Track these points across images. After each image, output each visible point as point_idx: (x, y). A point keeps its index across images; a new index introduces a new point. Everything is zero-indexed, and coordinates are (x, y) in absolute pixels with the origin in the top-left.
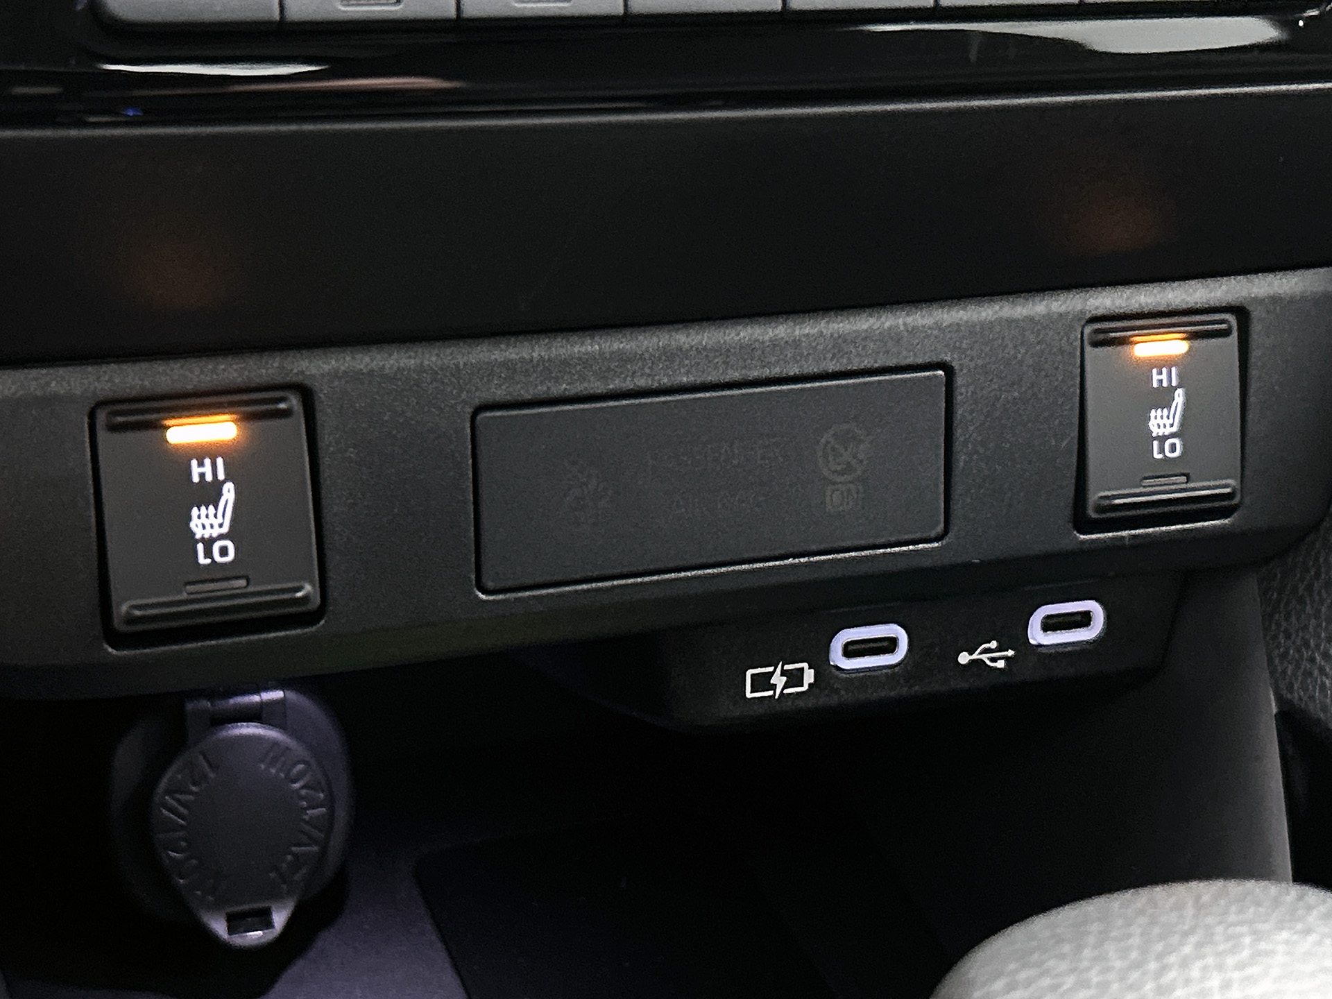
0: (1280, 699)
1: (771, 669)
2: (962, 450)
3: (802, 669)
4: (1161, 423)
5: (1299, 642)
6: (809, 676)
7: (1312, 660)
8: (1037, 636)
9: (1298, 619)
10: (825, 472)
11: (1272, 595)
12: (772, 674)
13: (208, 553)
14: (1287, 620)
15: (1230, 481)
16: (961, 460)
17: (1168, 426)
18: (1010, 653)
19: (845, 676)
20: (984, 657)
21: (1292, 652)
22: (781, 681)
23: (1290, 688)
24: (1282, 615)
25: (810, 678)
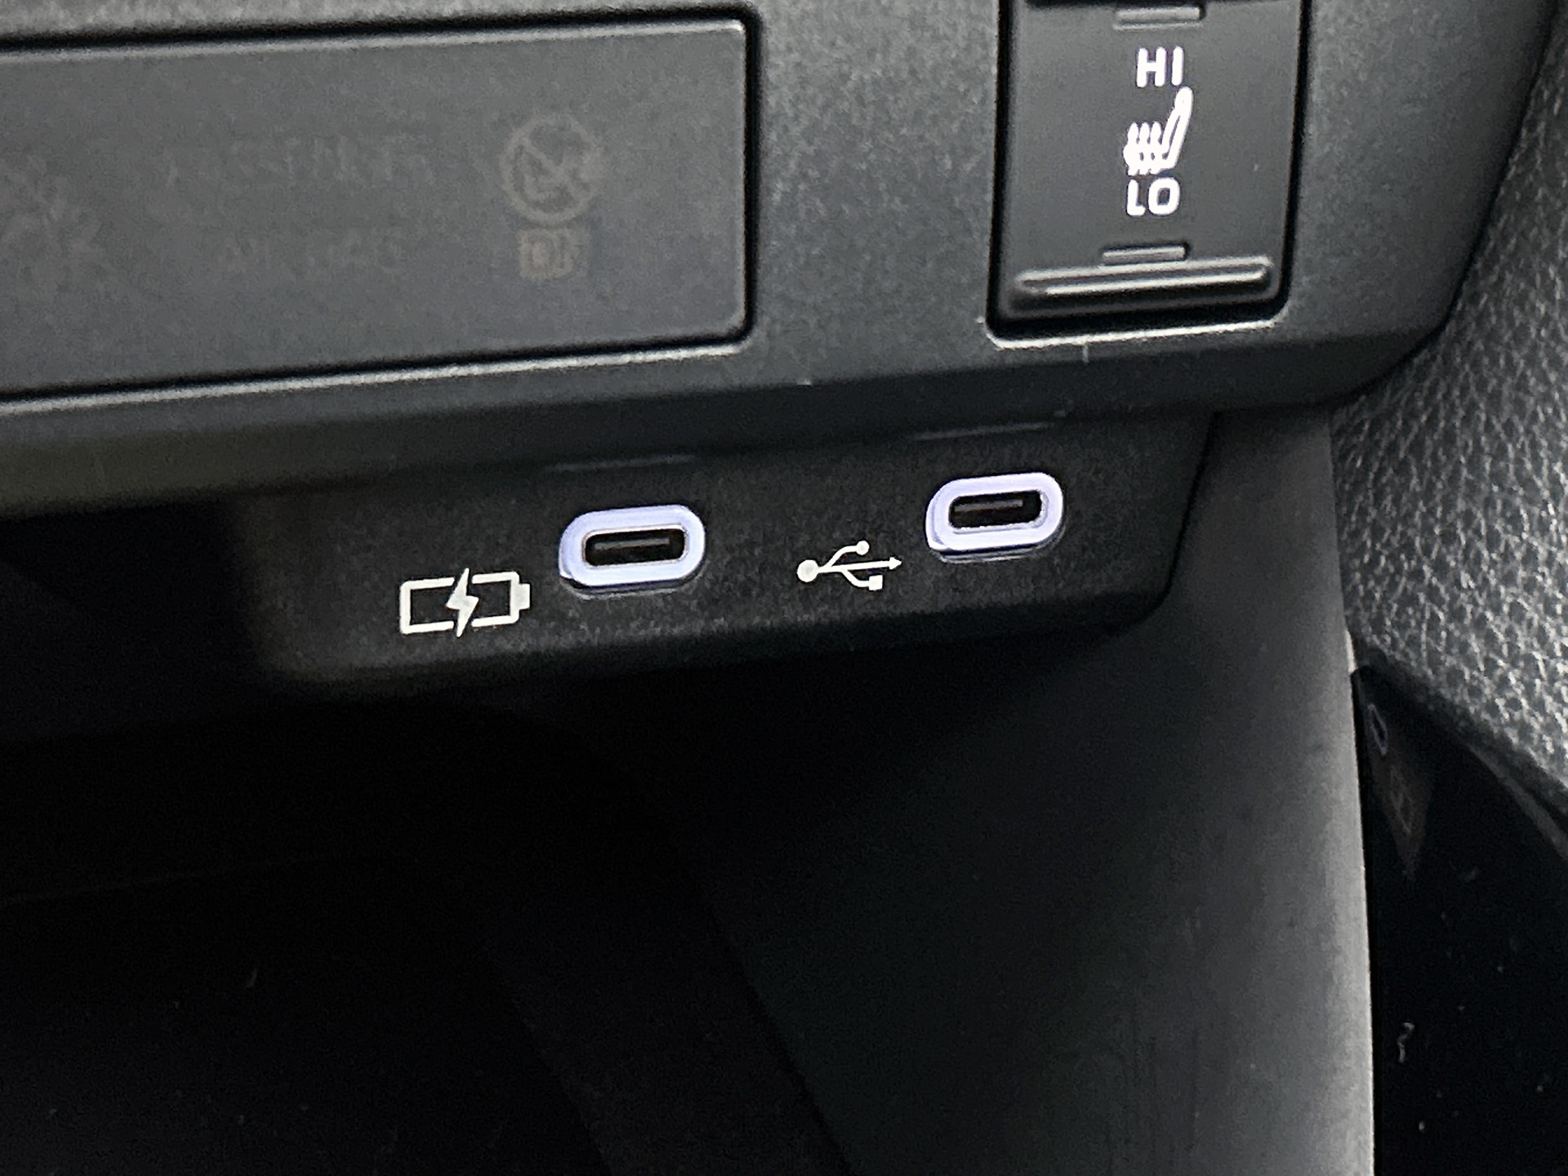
0: (1358, 644)
1: (448, 582)
2: (777, 172)
3: (507, 584)
4: (1147, 150)
5: (1395, 542)
6: (520, 597)
7: (1417, 575)
9: (1396, 501)
10: (518, 204)
11: (1354, 460)
12: (449, 591)
14: (1377, 503)
15: (1263, 260)
16: (775, 192)
17: (1159, 156)
18: (893, 563)
19: (586, 597)
20: (844, 569)
21: (1383, 561)
22: (467, 603)
23: (1377, 625)
24: (1370, 494)
25: (522, 600)
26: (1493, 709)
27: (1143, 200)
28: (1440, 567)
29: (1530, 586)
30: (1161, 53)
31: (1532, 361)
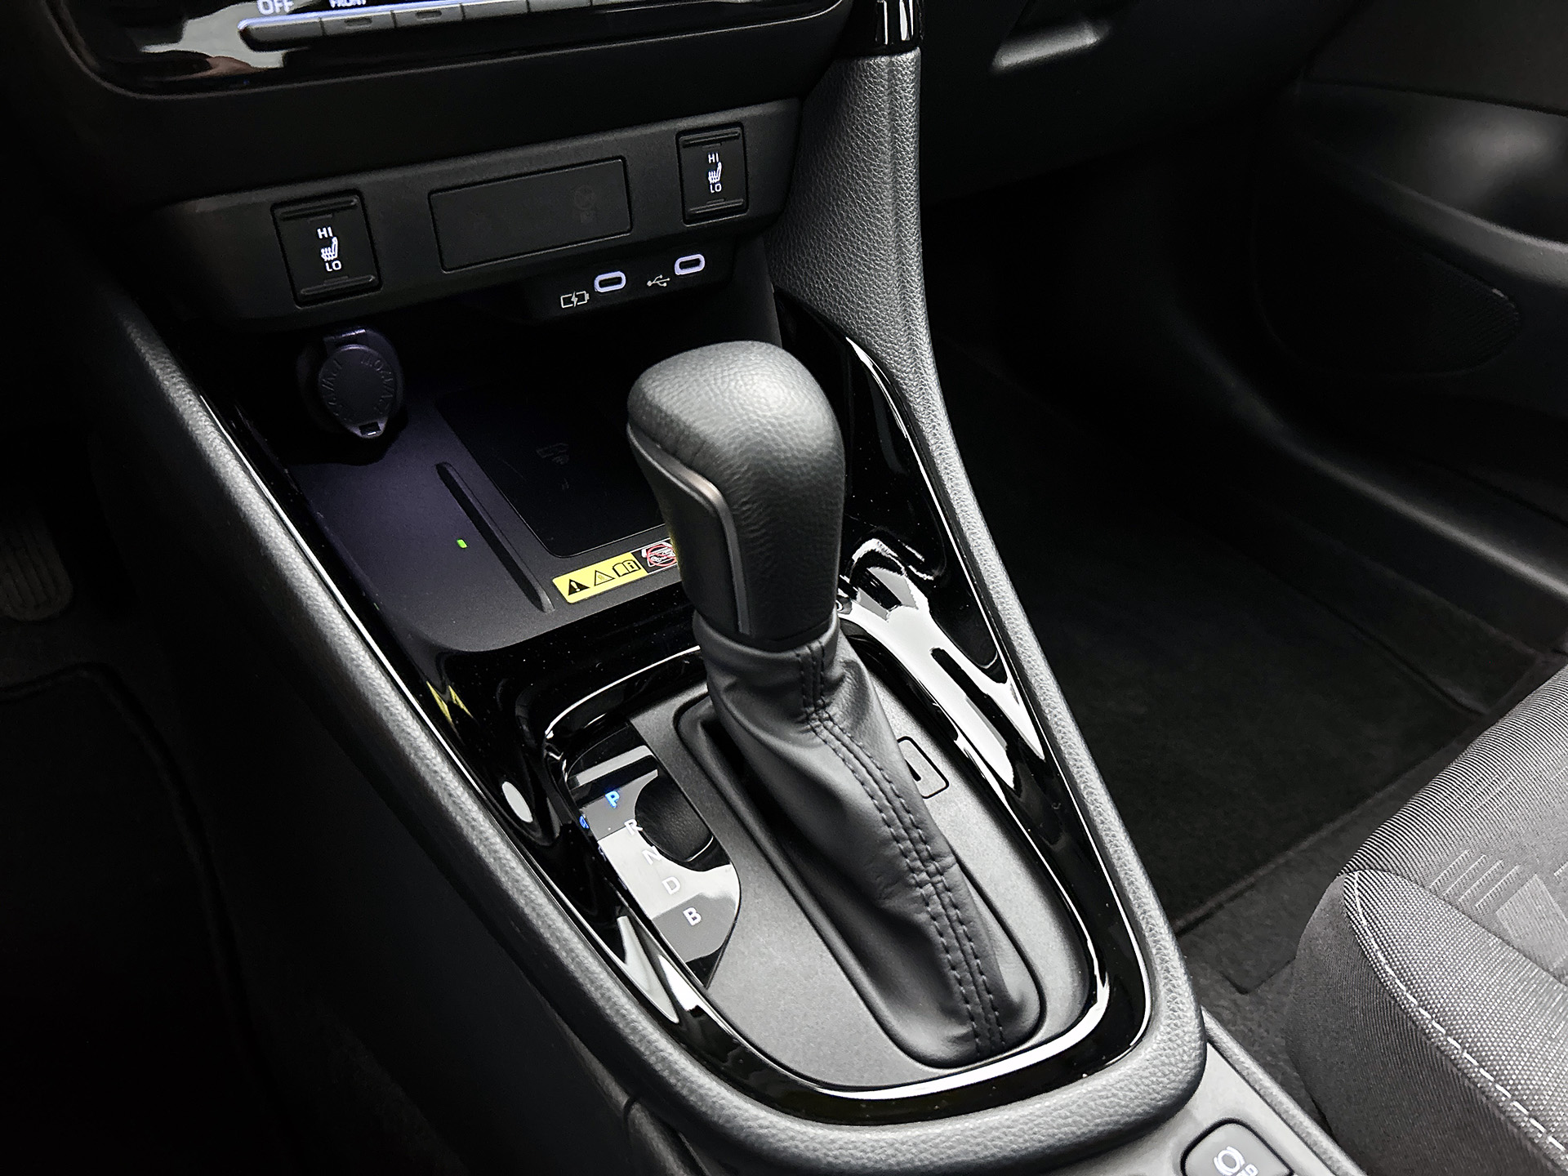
0: (774, 286)
1: (571, 295)
2: (634, 192)
3: (584, 294)
4: (713, 178)
5: (779, 261)
6: (587, 297)
7: (785, 268)
8: (679, 271)
9: (778, 252)
10: (579, 207)
11: (768, 244)
12: (571, 297)
13: (331, 267)
14: (775, 252)
15: (742, 200)
16: (634, 197)
17: (716, 179)
18: (668, 279)
19: (601, 294)
20: (658, 282)
21: (777, 266)
22: (575, 299)
23: (778, 281)
24: (773, 250)
26: (803, 297)
27: (714, 189)
28: (789, 266)
29: (808, 268)
30: (713, 155)
31: (803, 217)
